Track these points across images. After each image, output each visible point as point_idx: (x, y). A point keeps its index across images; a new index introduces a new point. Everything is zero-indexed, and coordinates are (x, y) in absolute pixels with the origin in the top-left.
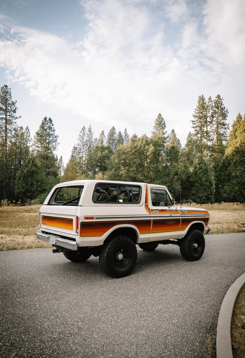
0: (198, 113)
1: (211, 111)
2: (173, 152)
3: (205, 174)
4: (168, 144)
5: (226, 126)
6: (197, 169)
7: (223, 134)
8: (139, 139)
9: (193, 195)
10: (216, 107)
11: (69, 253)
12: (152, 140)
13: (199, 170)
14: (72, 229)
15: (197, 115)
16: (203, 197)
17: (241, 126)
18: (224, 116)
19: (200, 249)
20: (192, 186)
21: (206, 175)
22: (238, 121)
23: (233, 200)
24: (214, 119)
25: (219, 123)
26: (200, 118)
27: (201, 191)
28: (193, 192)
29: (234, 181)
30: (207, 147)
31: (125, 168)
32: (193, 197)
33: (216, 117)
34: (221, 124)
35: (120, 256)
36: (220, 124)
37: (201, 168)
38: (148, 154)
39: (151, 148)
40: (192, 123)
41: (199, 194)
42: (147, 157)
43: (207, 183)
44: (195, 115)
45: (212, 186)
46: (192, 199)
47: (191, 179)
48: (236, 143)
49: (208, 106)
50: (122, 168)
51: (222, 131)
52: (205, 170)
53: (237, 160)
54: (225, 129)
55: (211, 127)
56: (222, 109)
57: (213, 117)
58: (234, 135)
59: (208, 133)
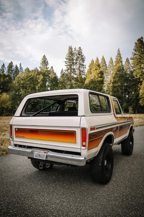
0: (69, 57)
1: (76, 57)
5: (84, 67)
7: (82, 71)
8: (33, 71)
10: (79, 54)
12: (41, 72)
14: (75, 142)
15: (68, 58)
17: (94, 67)
18: (83, 60)
22: (92, 63)
24: (78, 61)
25: (80, 64)
26: (70, 60)
30: (73, 78)
31: (23, 90)
33: (78, 60)
34: (82, 65)
36: (81, 65)
38: (39, 81)
39: (41, 77)
40: (65, 63)
42: (38, 83)
44: (67, 58)
48: (92, 76)
49: (74, 53)
50: (21, 89)
51: (82, 69)
53: (92, 87)
54: (84, 68)
55: (76, 66)
56: (82, 55)
57: (77, 60)
58: (90, 72)
59: (74, 69)
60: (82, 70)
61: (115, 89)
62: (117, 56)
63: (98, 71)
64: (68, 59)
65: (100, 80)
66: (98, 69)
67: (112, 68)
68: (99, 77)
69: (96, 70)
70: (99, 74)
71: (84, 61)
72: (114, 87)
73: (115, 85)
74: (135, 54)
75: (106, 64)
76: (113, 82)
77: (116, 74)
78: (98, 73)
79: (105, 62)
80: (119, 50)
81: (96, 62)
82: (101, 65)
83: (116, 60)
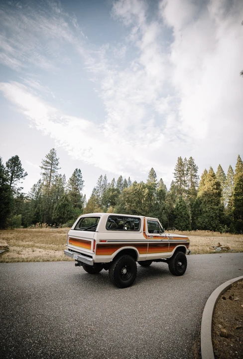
0: (178, 168)
1: (187, 167)
2: (162, 194)
4: (158, 188)
5: (197, 177)
6: (178, 206)
8: (138, 185)
9: (176, 224)
10: (190, 164)
11: (86, 267)
12: (147, 186)
14: (90, 249)
16: (183, 225)
17: (208, 177)
18: (195, 170)
19: (183, 267)
20: (175, 218)
21: (185, 210)
22: (205, 174)
23: (205, 228)
24: (189, 172)
25: (192, 175)
26: (179, 171)
27: (182, 222)
28: (176, 222)
29: (205, 215)
30: (184, 191)
34: (194, 176)
35: (125, 271)
37: (181, 205)
39: (147, 191)
40: (174, 174)
41: (180, 224)
42: (144, 196)
43: (186, 216)
45: (189, 218)
46: (175, 227)
47: (174, 213)
48: (205, 188)
49: (185, 164)
50: (126, 203)
51: (194, 180)
52: (184, 206)
53: (206, 200)
54: (196, 179)
55: (187, 177)
56: (194, 166)
57: (188, 171)
58: (203, 184)
59: (185, 181)
60: (194, 181)
61: (238, 203)
62: (237, 164)
63: (213, 182)
64: (177, 170)
65: (216, 192)
66: (213, 179)
67: (232, 178)
68: (215, 189)
69: (210, 180)
71: (197, 171)
72: (236, 200)
73: (238, 198)
75: (224, 174)
76: (234, 195)
77: (238, 184)
78: (213, 184)
79: (223, 172)
80: (239, 157)
81: (209, 172)
82: (217, 176)
83: (236, 168)
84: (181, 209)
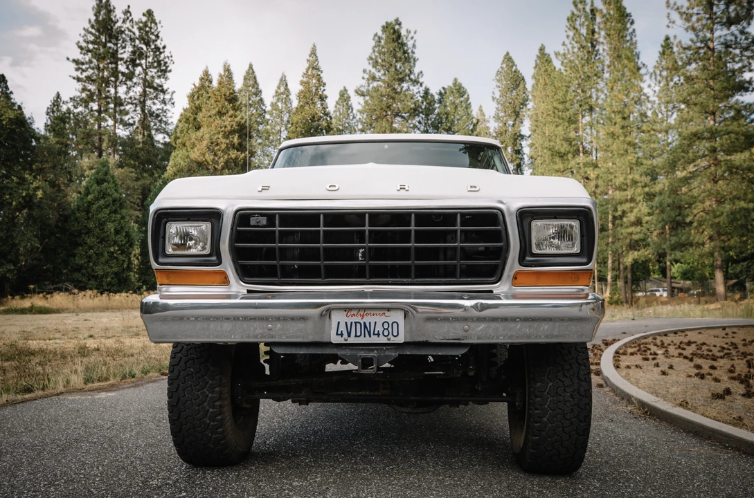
0: (92, 43)
1: (129, 49)
3: (115, 212)
5: (167, 97)
6: (90, 197)
7: (158, 116)
9: (79, 269)
10: (143, 39)
13: (97, 199)
15: (91, 46)
16: (106, 275)
17: (212, 101)
18: (163, 68)
20: (77, 245)
21: (119, 216)
22: (203, 86)
24: (138, 70)
25: (148, 84)
26: (100, 58)
27: (103, 260)
28: (77, 261)
30: (114, 141)
32: (77, 276)
33: (140, 65)
34: (156, 89)
36: (151, 86)
37: (103, 195)
40: (74, 66)
41: (97, 268)
43: (120, 239)
44: (84, 45)
46: (72, 281)
47: (72, 224)
48: (200, 140)
49: (123, 32)
51: (156, 107)
52: (114, 201)
54: (164, 102)
55: (129, 89)
56: (157, 49)
57: (135, 65)
58: (192, 120)
59: (118, 102)
60: (154, 108)
62: (305, 74)
63: (228, 122)
64: (89, 51)
65: (236, 158)
66: (231, 112)
67: (285, 119)
69: (220, 114)
70: (232, 132)
71: (168, 74)
74: (374, 78)
75: (261, 100)
78: (229, 128)
79: (258, 92)
80: (313, 53)
81: (220, 83)
82: (243, 100)
83: (301, 88)
84: (100, 209)
